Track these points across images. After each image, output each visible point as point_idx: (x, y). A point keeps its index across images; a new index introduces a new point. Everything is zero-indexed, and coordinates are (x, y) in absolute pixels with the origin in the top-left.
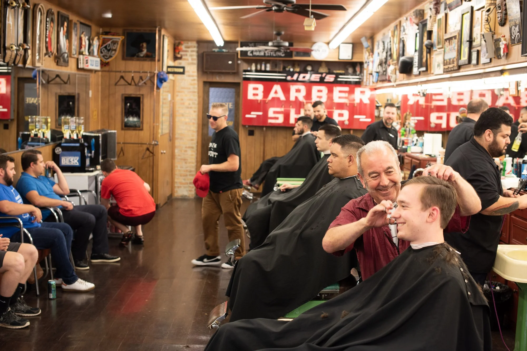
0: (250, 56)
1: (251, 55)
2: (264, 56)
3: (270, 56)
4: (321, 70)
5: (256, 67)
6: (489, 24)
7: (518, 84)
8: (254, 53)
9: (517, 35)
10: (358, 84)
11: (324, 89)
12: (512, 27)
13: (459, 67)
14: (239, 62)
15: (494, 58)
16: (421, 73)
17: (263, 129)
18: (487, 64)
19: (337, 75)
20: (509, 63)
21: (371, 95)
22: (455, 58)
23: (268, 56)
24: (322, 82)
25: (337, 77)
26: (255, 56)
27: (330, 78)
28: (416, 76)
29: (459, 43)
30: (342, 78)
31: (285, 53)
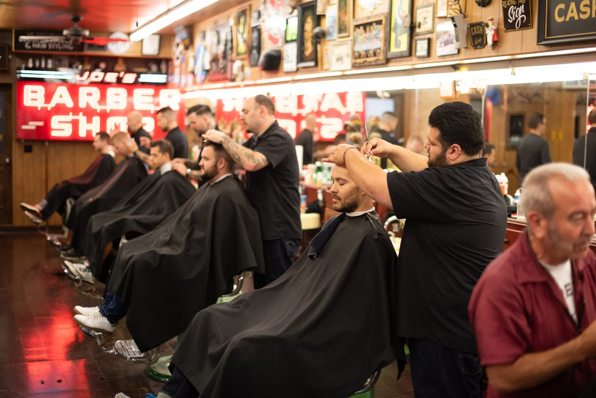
0: (29, 49)
1: (29, 47)
2: (47, 49)
3: (55, 50)
4: (118, 68)
5: (34, 63)
6: (458, 3)
7: (455, 84)
8: (34, 46)
9: (520, 17)
10: (164, 85)
11: (123, 91)
12: (508, 7)
13: (388, 61)
14: (10, 57)
15: (466, 48)
16: (300, 70)
17: (44, 144)
18: (451, 56)
19: (139, 75)
20: (499, 54)
21: (181, 99)
22: (380, 49)
23: (52, 50)
24: (119, 82)
25: (138, 77)
26: (34, 49)
27: (129, 78)
28: (288, 73)
29: (388, 29)
30: (145, 78)
31: (73, 45)
